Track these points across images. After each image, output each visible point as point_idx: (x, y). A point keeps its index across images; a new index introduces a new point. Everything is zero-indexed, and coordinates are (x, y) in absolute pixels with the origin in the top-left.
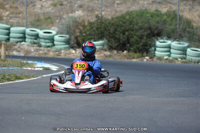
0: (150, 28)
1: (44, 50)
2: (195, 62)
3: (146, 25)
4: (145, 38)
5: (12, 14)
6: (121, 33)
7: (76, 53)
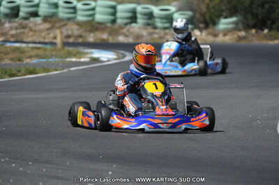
1: (159, 33)
6: (259, 5)
7: (201, 35)
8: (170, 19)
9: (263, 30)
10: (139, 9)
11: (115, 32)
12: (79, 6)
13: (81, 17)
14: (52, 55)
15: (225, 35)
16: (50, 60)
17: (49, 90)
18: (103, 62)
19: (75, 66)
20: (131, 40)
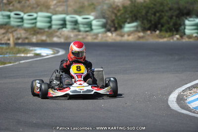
0: (179, 9)
1: (82, 35)
4: (174, 18)
5: (59, 2)
6: (152, 14)
7: (112, 36)
8: (89, 25)
9: (155, 31)
10: (68, 18)
11: (51, 35)
12: (25, 16)
13: (26, 25)
14: (7, 53)
15: (129, 35)
16: (6, 56)
17: (5, 78)
18: (43, 56)
19: (24, 60)
20: (62, 40)
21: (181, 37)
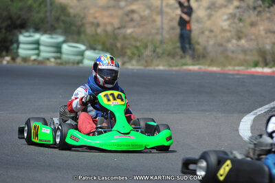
2: (74, 63)
3: (5, 14)
4: (3, 31)
21: (13, 59)
